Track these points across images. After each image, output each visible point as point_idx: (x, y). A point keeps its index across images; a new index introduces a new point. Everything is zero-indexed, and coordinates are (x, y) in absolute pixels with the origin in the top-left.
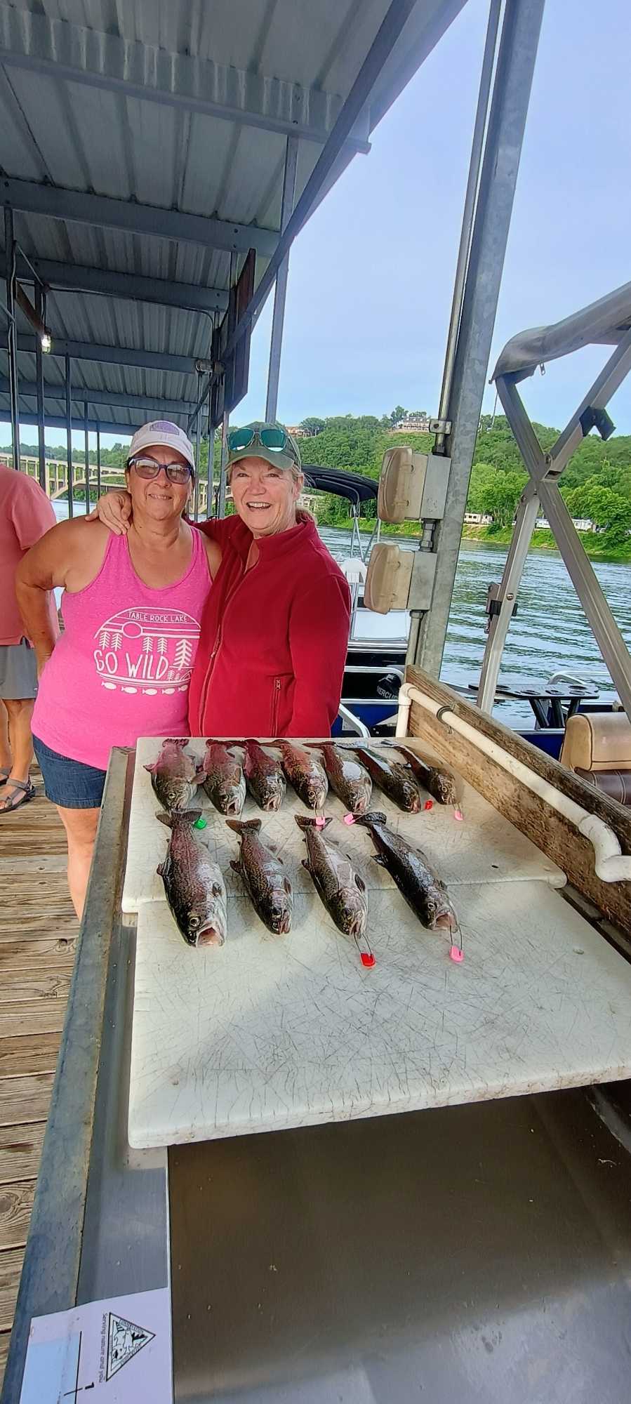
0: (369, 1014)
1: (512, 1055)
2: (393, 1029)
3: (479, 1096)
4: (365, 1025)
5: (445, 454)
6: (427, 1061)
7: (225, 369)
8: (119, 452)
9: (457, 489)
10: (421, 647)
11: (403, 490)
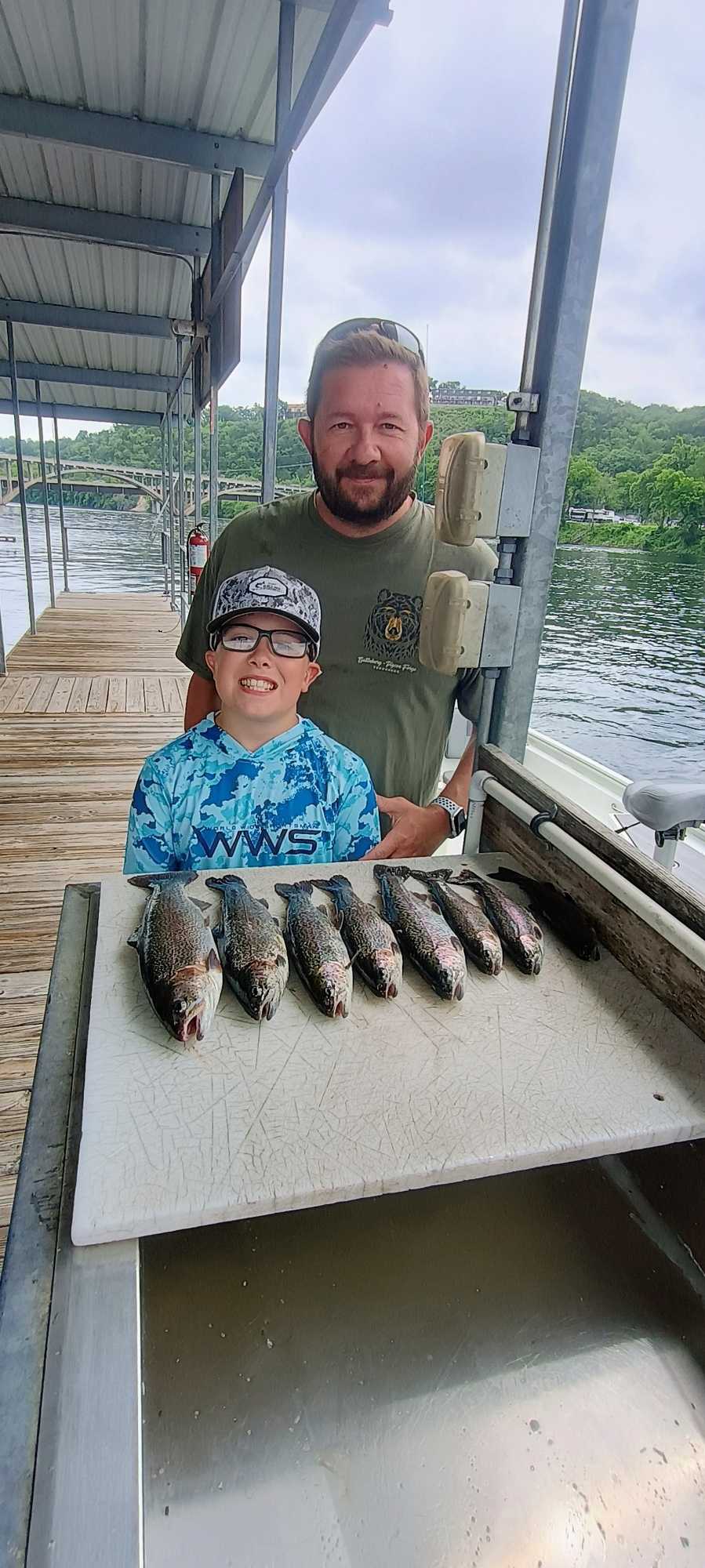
5: (533, 441)
7: (209, 332)
8: (85, 440)
9: (548, 492)
10: (499, 717)
11: (473, 496)
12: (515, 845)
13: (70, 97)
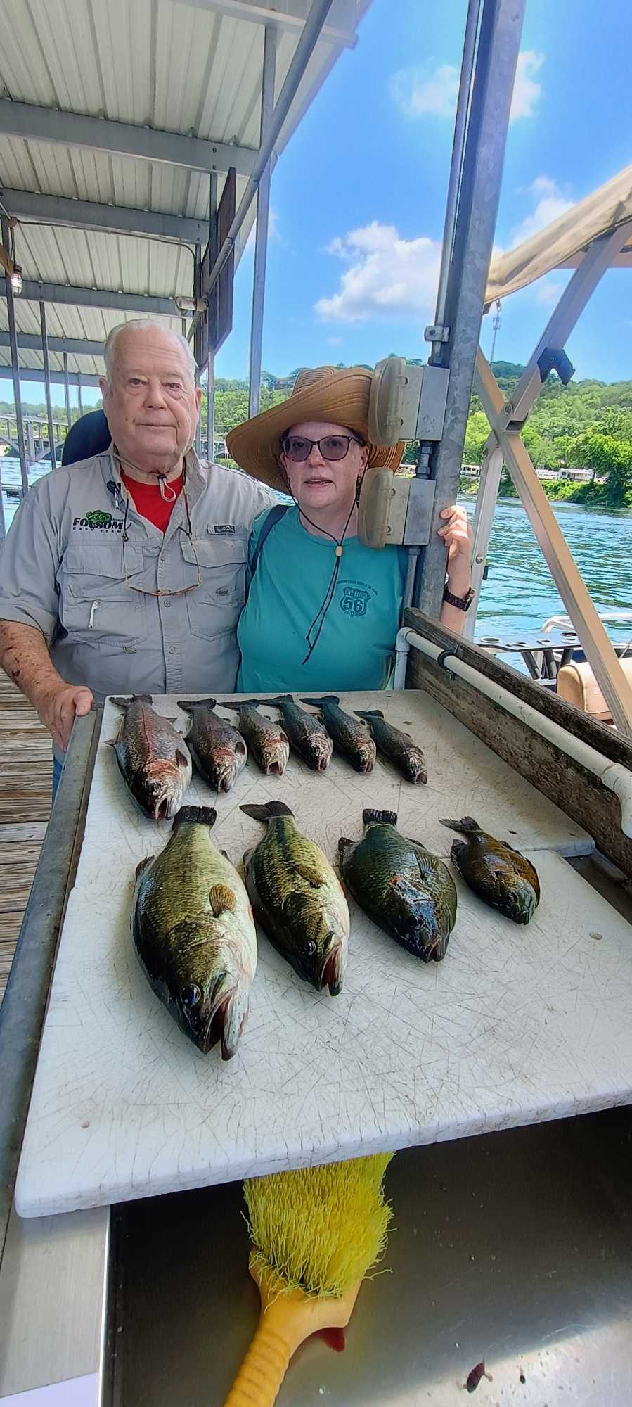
0: (341, 1023)
1: (517, 1075)
2: (370, 1042)
3: (476, 1130)
4: (335, 1038)
5: (445, 365)
6: (410, 1084)
7: (208, 306)
9: (456, 405)
10: (420, 587)
11: (397, 407)
12: (429, 682)
13: (94, 108)
